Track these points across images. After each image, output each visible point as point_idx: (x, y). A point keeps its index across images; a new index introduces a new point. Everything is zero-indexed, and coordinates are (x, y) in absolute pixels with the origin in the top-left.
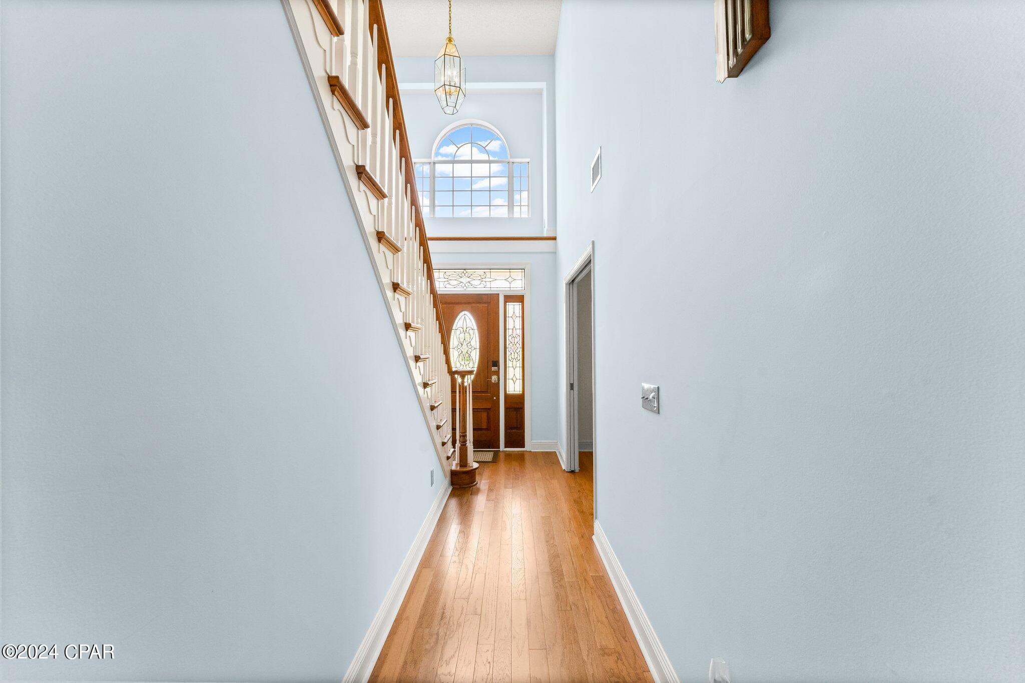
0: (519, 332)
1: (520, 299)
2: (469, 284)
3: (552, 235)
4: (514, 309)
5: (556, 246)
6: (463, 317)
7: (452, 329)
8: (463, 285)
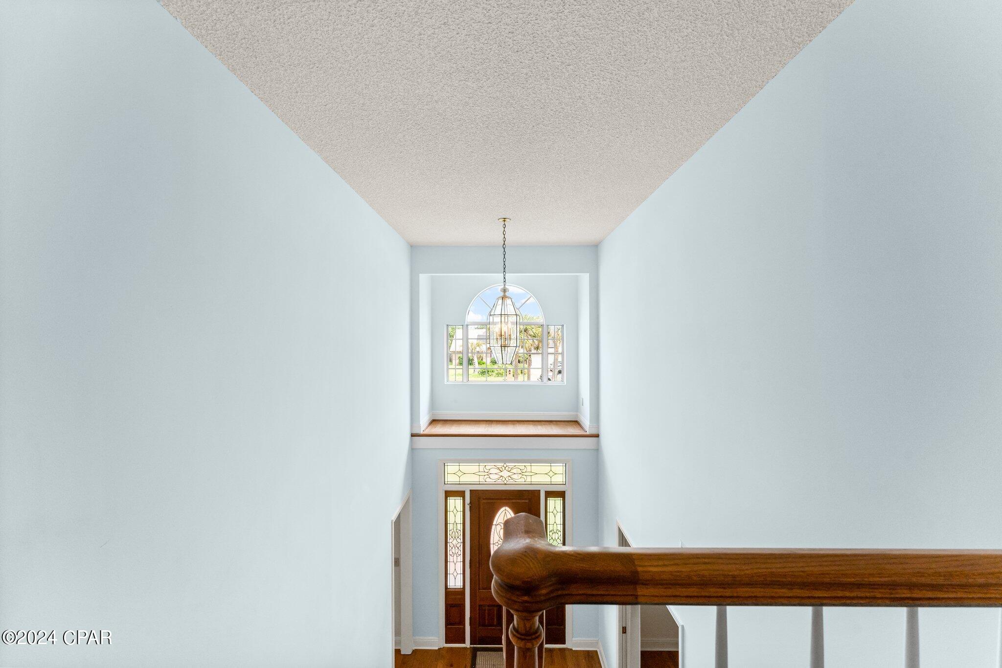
0: (560, 528)
1: (561, 495)
2: (509, 478)
3: (594, 432)
4: (555, 504)
5: (598, 443)
6: (504, 512)
7: (492, 525)
8: (504, 479)
